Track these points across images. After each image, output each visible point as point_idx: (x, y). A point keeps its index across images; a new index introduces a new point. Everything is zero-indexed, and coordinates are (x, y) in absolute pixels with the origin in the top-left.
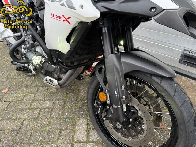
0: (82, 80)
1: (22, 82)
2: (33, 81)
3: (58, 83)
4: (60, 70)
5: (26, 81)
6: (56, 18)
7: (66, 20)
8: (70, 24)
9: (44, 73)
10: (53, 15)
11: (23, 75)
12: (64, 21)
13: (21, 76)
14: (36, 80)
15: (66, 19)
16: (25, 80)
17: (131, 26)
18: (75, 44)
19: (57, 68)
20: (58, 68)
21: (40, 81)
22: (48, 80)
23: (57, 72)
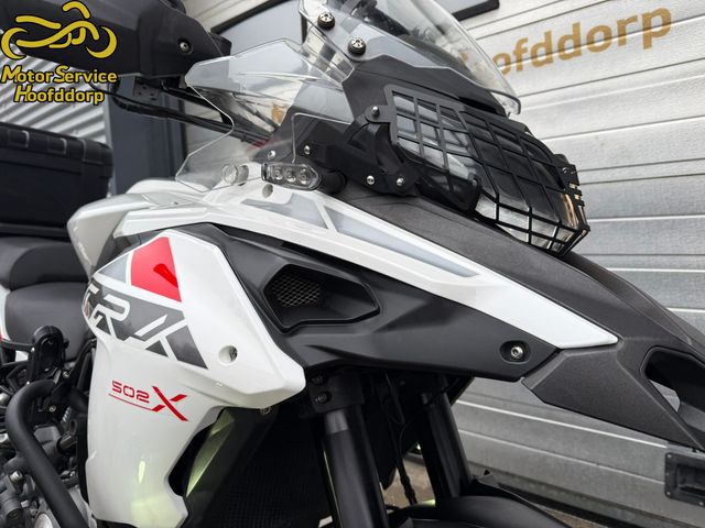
6: (127, 399)
7: (167, 407)
8: (183, 419)
10: (117, 387)
12: (158, 408)
15: (168, 404)
17: (443, 392)
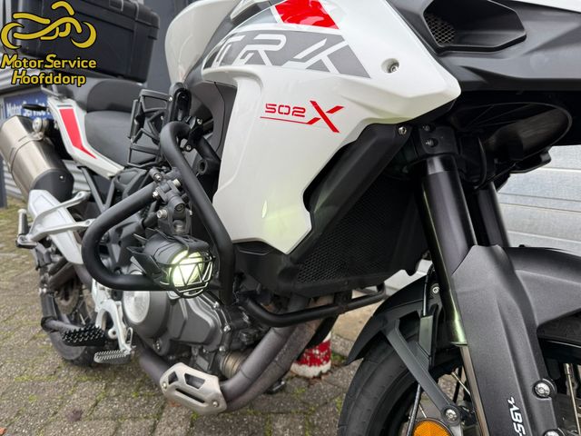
0: (277, 391)
1: (62, 398)
2: (101, 396)
3: (222, 389)
4: (231, 337)
5: (76, 396)
6: (281, 117)
7: (322, 119)
8: (334, 129)
9: (164, 351)
10: (271, 108)
11: (68, 376)
12: (313, 121)
13: (59, 377)
14: (113, 392)
15: (324, 116)
16: (73, 392)
18: (333, 210)
19: (223, 327)
20: (227, 328)
21: (126, 397)
22: (181, 377)
23: (219, 345)
